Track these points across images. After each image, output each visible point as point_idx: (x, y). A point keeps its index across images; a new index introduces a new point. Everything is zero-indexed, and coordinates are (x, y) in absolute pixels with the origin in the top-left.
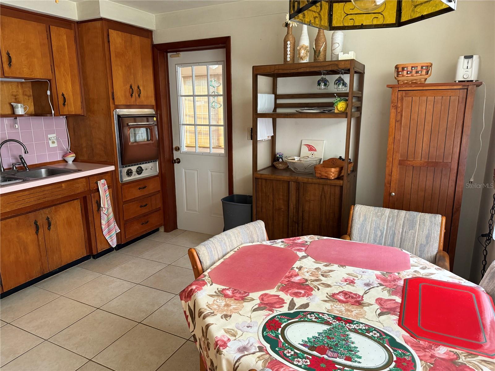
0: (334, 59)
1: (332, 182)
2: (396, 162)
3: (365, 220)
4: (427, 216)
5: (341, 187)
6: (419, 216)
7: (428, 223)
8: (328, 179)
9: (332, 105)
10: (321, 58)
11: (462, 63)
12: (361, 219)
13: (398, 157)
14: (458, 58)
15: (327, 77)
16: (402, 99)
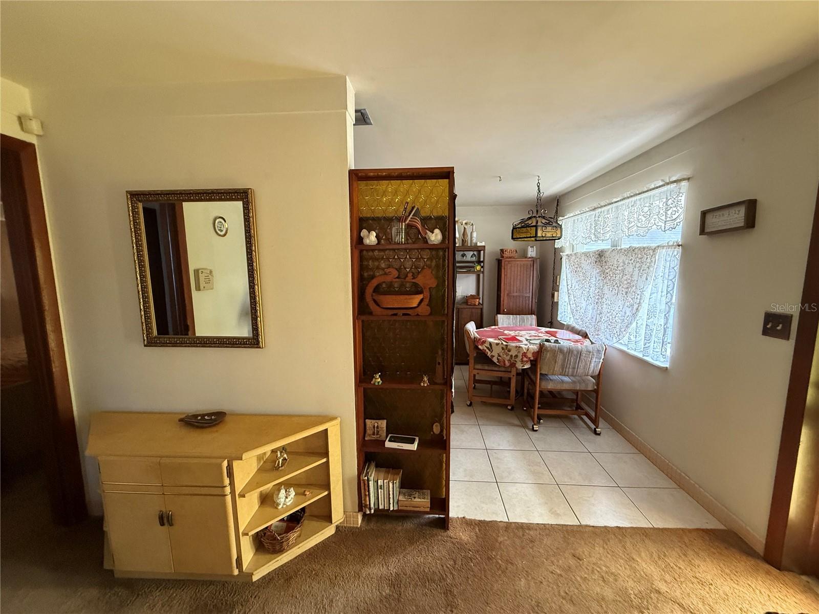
0: (473, 245)
1: (477, 307)
2: (506, 294)
3: (503, 321)
4: (529, 316)
5: (482, 309)
6: (525, 316)
7: (530, 319)
8: (475, 305)
9: (473, 267)
10: (466, 244)
11: (530, 249)
12: (502, 320)
13: (506, 292)
14: (528, 247)
15: (465, 252)
16: (507, 265)
